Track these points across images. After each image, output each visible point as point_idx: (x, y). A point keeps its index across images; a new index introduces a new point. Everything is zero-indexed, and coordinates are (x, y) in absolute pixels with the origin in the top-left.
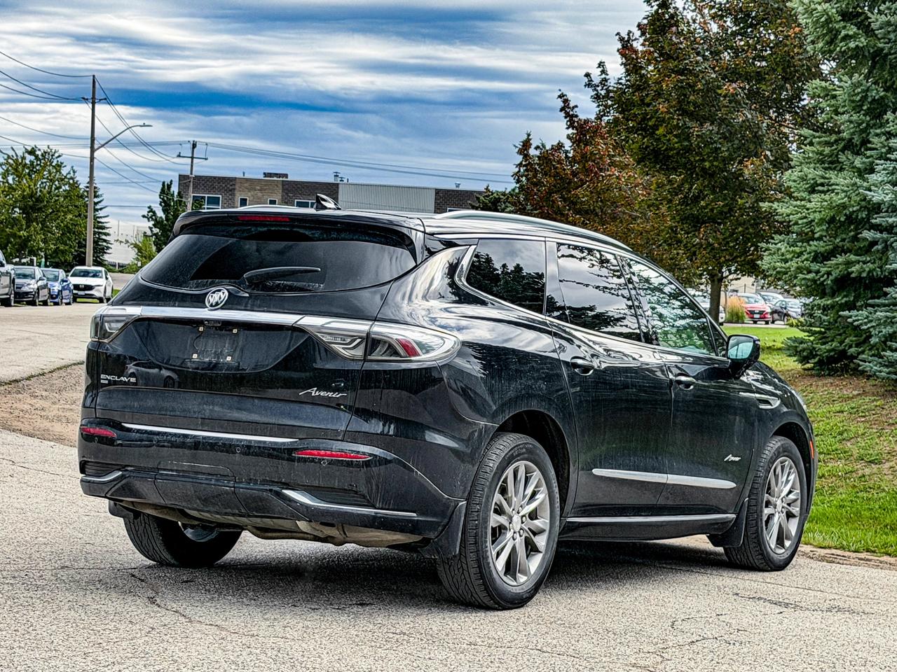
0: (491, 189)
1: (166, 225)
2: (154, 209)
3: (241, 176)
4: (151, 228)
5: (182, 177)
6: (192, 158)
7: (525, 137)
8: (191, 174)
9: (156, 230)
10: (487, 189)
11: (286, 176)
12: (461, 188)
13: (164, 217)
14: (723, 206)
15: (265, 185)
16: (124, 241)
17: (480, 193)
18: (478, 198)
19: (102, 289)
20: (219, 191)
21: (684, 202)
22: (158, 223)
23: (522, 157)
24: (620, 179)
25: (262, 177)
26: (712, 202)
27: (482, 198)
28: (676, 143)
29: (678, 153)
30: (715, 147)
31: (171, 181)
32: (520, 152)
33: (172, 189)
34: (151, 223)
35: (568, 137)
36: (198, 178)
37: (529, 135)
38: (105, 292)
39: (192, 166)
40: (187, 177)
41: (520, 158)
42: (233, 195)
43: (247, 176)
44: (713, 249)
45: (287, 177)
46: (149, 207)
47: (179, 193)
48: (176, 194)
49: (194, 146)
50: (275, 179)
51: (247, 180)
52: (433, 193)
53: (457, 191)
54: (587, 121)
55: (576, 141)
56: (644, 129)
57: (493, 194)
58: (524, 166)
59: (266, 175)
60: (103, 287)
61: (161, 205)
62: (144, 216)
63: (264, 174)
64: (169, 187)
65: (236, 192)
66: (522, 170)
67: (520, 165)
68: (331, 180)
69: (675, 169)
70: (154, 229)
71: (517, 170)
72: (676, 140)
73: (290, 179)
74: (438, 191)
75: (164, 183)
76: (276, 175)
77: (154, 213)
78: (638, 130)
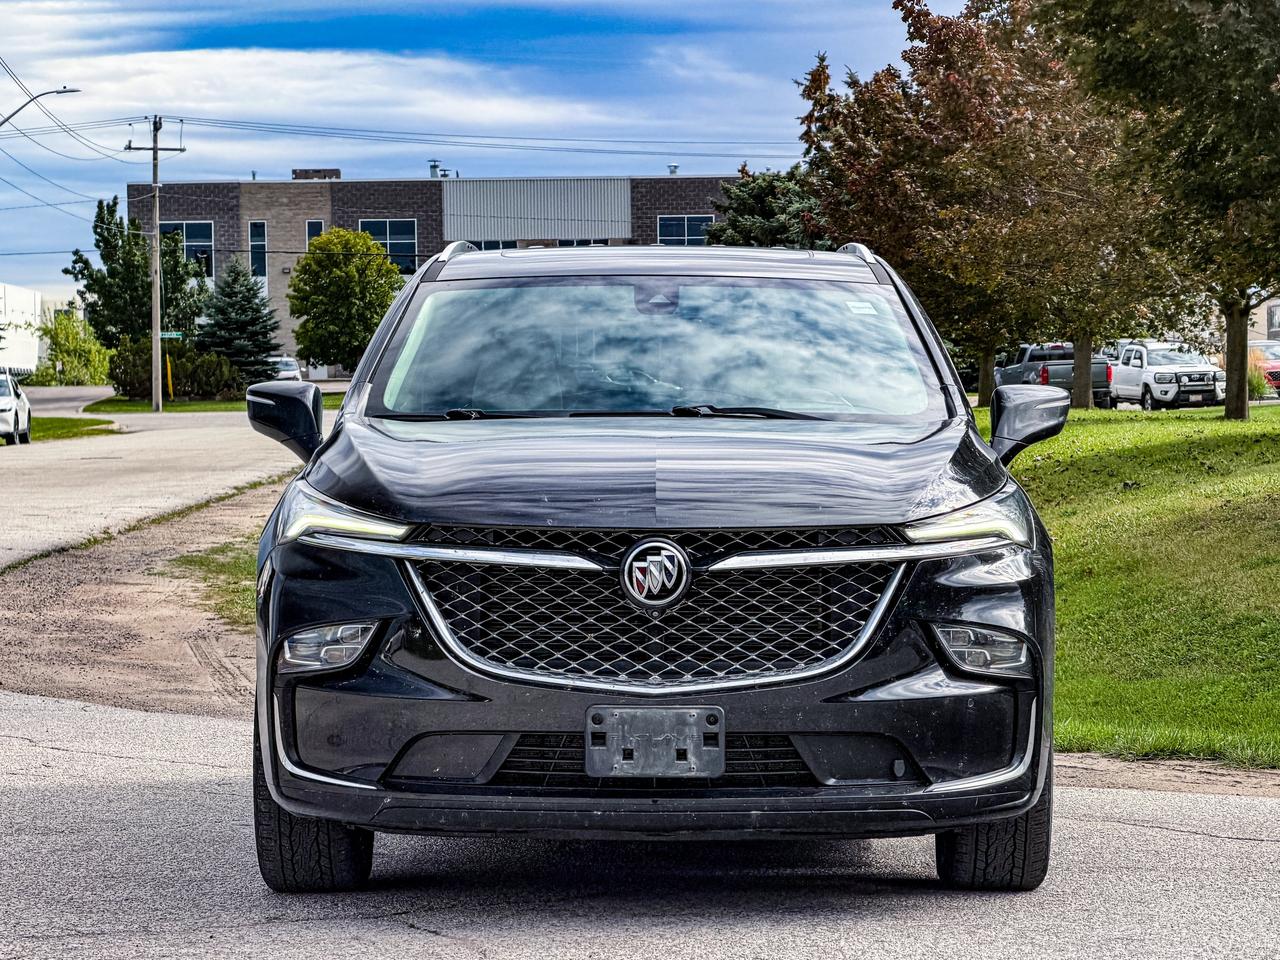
0: (751, 170)
1: (111, 285)
2: (86, 256)
3: (249, 179)
4: (81, 294)
5: (134, 190)
6: (155, 150)
7: (815, 64)
8: (155, 181)
9: (92, 297)
10: (743, 171)
11: (336, 173)
12: (680, 174)
13: (104, 269)
14: (1270, 162)
15: (299, 195)
16: (22, 323)
17: (727, 180)
18: (727, 191)
19: (10, 416)
20: (209, 213)
21: (1188, 162)
22: (95, 283)
23: (811, 102)
24: (1037, 127)
25: (289, 178)
26: (1247, 157)
27: (734, 189)
28: (1172, 48)
29: (1173, 67)
30: (1248, 49)
31: (116, 198)
32: (808, 94)
33: (118, 216)
34: (81, 284)
35: (907, 57)
36: (168, 188)
37: (822, 59)
38: (17, 422)
39: (155, 166)
40: (147, 189)
41: (808, 105)
42: (238, 217)
43: (259, 179)
44: (1250, 248)
45: (338, 176)
46: (76, 253)
47: (132, 222)
48: (126, 222)
49: (157, 126)
50: (316, 180)
51: (263, 186)
52: (627, 187)
53: (675, 181)
54: (947, 24)
55: (923, 64)
56: (1102, 25)
57: (755, 179)
58: (818, 120)
59: (297, 174)
60: (13, 412)
61: (97, 246)
62: (66, 271)
63: (294, 172)
64: (112, 209)
65: (242, 212)
66: (814, 129)
67: (809, 118)
68: (424, 175)
69: (1167, 98)
70: (87, 295)
71: (804, 128)
72: (1171, 41)
73: (344, 178)
74: (636, 184)
75: (100, 203)
76: (318, 173)
77: (86, 263)
78: (1087, 26)
